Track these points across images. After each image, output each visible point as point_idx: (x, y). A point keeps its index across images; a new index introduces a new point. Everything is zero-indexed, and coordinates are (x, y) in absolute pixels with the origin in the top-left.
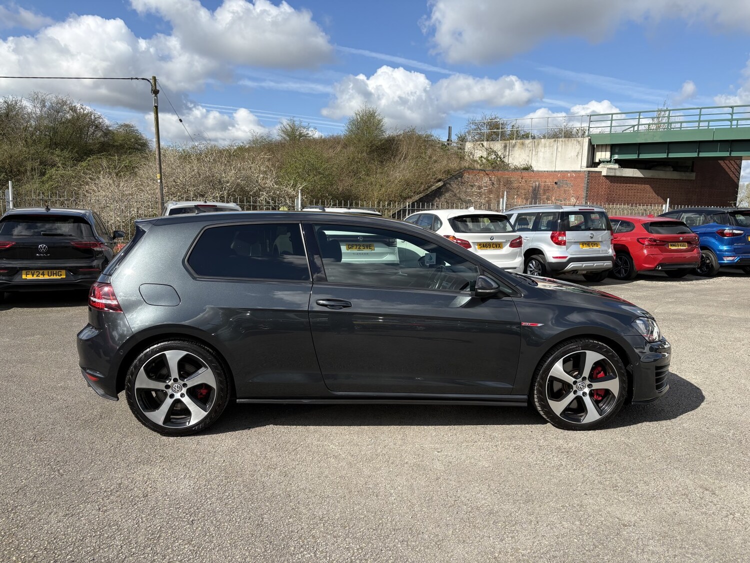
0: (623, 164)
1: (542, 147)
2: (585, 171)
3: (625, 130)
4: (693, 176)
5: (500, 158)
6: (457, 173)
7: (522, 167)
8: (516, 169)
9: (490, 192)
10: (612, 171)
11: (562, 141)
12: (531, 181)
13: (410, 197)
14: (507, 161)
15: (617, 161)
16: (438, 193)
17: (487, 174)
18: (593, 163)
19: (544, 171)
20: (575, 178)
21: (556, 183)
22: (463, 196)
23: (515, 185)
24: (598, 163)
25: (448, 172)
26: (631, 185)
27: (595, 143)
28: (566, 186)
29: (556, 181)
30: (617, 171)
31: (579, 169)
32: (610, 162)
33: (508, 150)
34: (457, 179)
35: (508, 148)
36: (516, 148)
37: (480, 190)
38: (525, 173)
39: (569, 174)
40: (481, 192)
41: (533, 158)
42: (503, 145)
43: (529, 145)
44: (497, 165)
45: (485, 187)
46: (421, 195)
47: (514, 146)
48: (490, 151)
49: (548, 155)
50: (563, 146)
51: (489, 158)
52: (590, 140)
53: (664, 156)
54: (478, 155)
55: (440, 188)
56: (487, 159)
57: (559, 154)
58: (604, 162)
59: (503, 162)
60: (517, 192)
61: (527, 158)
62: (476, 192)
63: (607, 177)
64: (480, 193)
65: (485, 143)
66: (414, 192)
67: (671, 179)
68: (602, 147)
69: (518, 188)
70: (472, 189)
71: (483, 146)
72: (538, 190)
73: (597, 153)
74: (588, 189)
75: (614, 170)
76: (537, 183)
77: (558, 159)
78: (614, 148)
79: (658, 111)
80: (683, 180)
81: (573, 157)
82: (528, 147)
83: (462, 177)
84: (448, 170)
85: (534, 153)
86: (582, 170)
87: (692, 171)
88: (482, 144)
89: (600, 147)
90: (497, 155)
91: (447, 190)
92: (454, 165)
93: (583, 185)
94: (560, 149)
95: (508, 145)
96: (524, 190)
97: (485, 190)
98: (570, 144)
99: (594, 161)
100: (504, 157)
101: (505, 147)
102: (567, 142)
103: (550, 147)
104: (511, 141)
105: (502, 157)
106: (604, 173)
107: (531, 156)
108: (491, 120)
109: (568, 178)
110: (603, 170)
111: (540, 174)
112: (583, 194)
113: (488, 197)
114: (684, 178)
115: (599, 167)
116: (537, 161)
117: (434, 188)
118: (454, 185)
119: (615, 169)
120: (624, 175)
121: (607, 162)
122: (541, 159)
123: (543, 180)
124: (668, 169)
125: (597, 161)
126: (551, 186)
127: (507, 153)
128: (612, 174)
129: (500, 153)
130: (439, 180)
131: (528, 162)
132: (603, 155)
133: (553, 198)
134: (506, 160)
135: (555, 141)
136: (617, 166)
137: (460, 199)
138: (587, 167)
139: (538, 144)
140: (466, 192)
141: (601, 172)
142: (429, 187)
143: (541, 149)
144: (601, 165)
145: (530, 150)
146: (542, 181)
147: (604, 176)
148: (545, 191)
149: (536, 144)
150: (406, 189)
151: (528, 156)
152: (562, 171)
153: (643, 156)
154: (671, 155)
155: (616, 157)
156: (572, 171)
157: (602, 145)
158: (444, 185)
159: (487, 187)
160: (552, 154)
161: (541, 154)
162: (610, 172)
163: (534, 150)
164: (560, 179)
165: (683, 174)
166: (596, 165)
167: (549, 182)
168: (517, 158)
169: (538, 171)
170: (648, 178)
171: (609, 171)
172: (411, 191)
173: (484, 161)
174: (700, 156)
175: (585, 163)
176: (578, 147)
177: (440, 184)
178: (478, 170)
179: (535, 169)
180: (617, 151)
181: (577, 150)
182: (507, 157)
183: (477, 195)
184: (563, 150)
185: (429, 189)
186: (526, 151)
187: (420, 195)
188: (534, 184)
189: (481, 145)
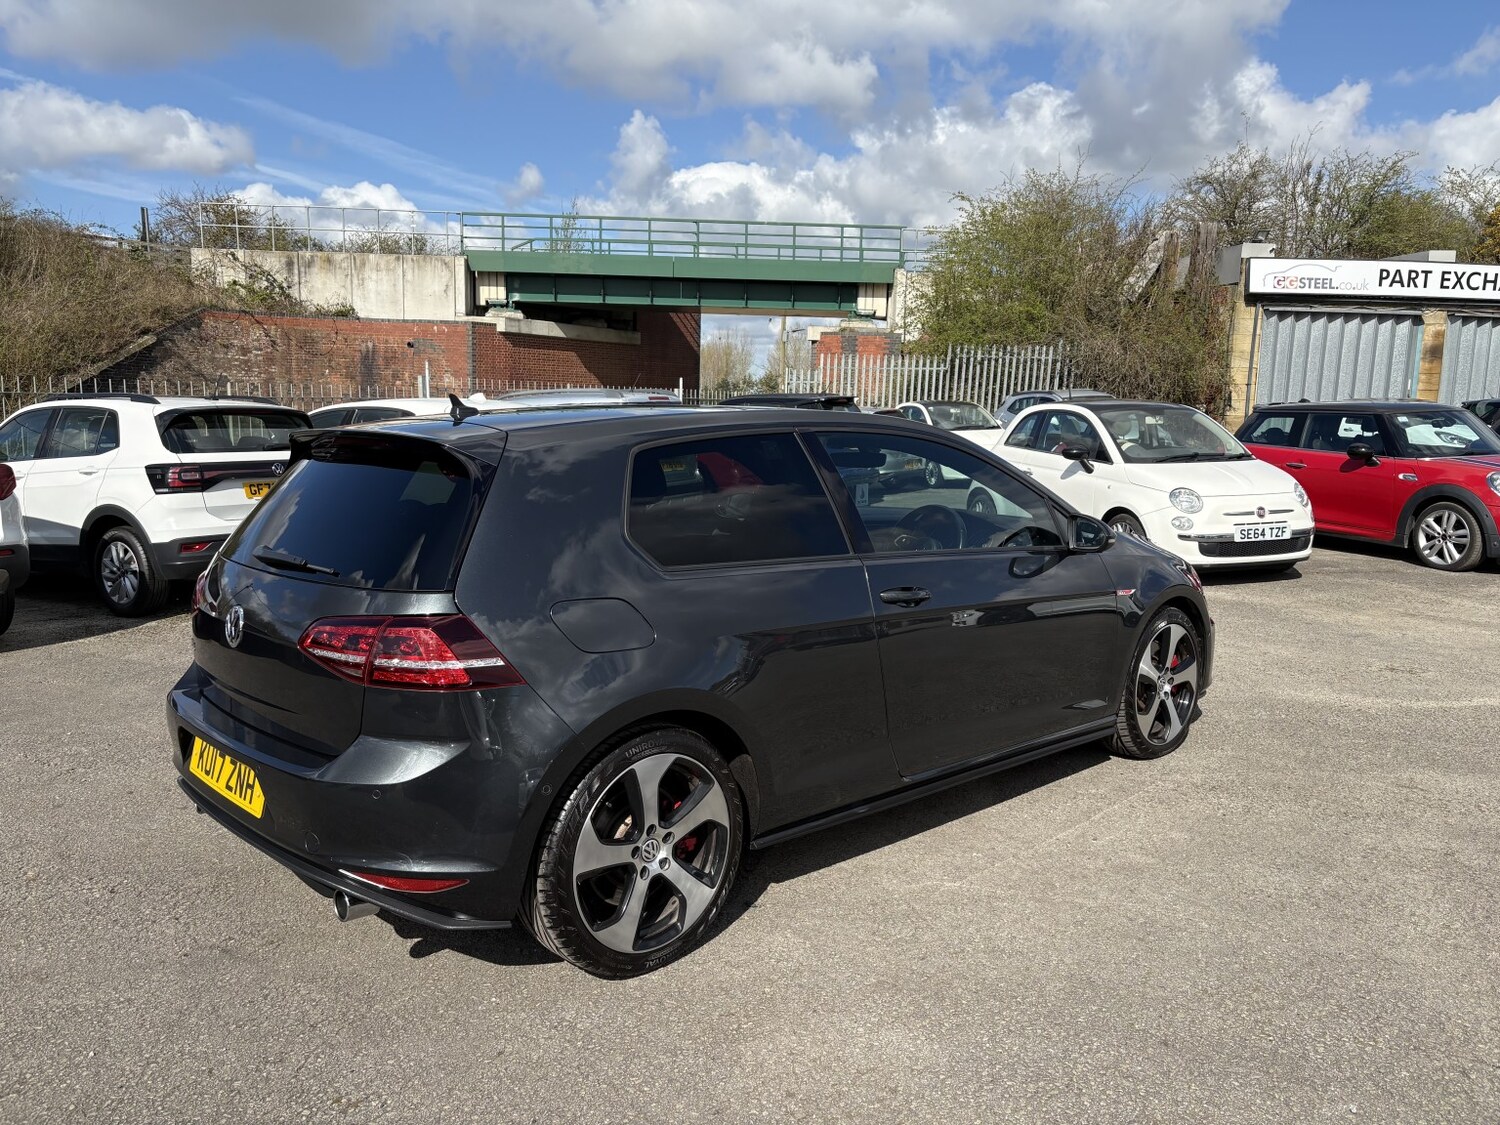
0: (531, 311)
1: (371, 270)
2: (466, 322)
3: (517, 247)
4: (636, 338)
5: (282, 288)
6: (185, 315)
7: (333, 309)
8: (321, 314)
9: (270, 360)
10: (513, 323)
11: (412, 260)
12: (355, 339)
13: (74, 370)
14: (296, 295)
15: (518, 306)
16: (145, 361)
17: (258, 322)
18: (476, 308)
19: (383, 320)
20: (448, 335)
21: (409, 344)
22: (207, 369)
23: (323, 347)
24: (483, 306)
25: (164, 312)
26: (546, 352)
27: (476, 268)
28: (431, 351)
29: (411, 340)
30: (522, 323)
31: (451, 318)
32: (507, 305)
33: (296, 271)
34: (187, 329)
35: (296, 266)
36: (315, 270)
37: (244, 355)
38: (342, 323)
39: (435, 328)
40: (249, 361)
41: (355, 291)
42: (284, 260)
43: (344, 265)
44: (276, 305)
45: (256, 349)
46: (103, 365)
47: (310, 264)
48: (254, 272)
49: (385, 287)
50: (416, 270)
51: (256, 286)
52: (467, 261)
53: (597, 300)
54: (226, 279)
55: (149, 349)
56: (251, 290)
57: (408, 287)
58: (495, 306)
59: (288, 296)
60: (330, 361)
61: (342, 292)
62: (236, 360)
63: (505, 334)
64: (246, 362)
65: (240, 254)
66: (83, 359)
67: (607, 343)
68: (491, 277)
69: (330, 353)
70: (226, 354)
71: (236, 259)
72: (373, 359)
73: (481, 288)
74: (477, 357)
75: (517, 323)
76: (370, 345)
77: (408, 295)
78: (513, 280)
79: (563, 217)
80: (623, 345)
81: (437, 293)
82: (340, 268)
83: (199, 326)
84: (166, 308)
85: (355, 281)
86: (457, 319)
87: (635, 329)
88: (233, 255)
89: (486, 277)
90: (272, 282)
91: (168, 355)
92: (176, 297)
93: (466, 348)
94: (409, 276)
95: (295, 260)
96: (344, 357)
97: (257, 355)
98: (429, 268)
99: (477, 304)
100: (289, 287)
101: (290, 264)
102: (422, 263)
103: (388, 270)
104: (300, 252)
105: (285, 285)
106: (501, 327)
107: (349, 287)
108: (218, 200)
109: (433, 334)
110: (500, 321)
111: (370, 323)
112: (468, 367)
113: (266, 372)
114: (625, 342)
115: (487, 314)
116: (365, 298)
117: (133, 348)
118: (183, 344)
119: (519, 320)
120: (534, 333)
121: (502, 306)
122: (372, 295)
123: (382, 337)
124: (600, 325)
125: (483, 303)
126: (399, 351)
127: (296, 279)
128: (514, 330)
129: (280, 278)
130: (145, 332)
131: (345, 299)
132: (491, 293)
133: (407, 375)
134: (294, 293)
135: (398, 259)
136: (519, 315)
137: (200, 375)
138: (467, 314)
139: (363, 264)
140: (212, 360)
141: (495, 325)
142: (121, 347)
143: (370, 274)
144: (491, 312)
145: (347, 276)
146: (378, 339)
147: (501, 333)
148: (388, 361)
149: (358, 261)
150: (60, 350)
151: (344, 286)
152: (420, 321)
153: (564, 299)
154: (611, 300)
155: (517, 297)
156: (441, 321)
157: (489, 274)
158: (159, 342)
159: (261, 350)
160: (395, 285)
161: (371, 285)
162: (512, 326)
163: (355, 275)
164: (418, 338)
165: (623, 333)
166: (482, 310)
167: (395, 342)
168: (320, 290)
169: (370, 321)
170: (572, 340)
171: (509, 323)
172: (74, 353)
173: (243, 292)
174: (655, 303)
175: (462, 307)
176: (445, 274)
177: (149, 340)
178: (233, 310)
179: (362, 315)
180: (516, 286)
181: (444, 280)
182: (297, 286)
183: (239, 366)
184: (416, 277)
185: (122, 352)
186: (338, 277)
187: (100, 364)
188: (364, 345)
189: (230, 256)
